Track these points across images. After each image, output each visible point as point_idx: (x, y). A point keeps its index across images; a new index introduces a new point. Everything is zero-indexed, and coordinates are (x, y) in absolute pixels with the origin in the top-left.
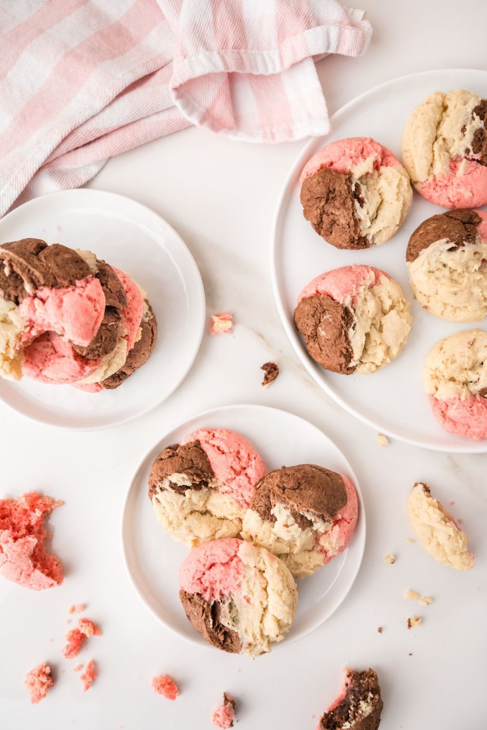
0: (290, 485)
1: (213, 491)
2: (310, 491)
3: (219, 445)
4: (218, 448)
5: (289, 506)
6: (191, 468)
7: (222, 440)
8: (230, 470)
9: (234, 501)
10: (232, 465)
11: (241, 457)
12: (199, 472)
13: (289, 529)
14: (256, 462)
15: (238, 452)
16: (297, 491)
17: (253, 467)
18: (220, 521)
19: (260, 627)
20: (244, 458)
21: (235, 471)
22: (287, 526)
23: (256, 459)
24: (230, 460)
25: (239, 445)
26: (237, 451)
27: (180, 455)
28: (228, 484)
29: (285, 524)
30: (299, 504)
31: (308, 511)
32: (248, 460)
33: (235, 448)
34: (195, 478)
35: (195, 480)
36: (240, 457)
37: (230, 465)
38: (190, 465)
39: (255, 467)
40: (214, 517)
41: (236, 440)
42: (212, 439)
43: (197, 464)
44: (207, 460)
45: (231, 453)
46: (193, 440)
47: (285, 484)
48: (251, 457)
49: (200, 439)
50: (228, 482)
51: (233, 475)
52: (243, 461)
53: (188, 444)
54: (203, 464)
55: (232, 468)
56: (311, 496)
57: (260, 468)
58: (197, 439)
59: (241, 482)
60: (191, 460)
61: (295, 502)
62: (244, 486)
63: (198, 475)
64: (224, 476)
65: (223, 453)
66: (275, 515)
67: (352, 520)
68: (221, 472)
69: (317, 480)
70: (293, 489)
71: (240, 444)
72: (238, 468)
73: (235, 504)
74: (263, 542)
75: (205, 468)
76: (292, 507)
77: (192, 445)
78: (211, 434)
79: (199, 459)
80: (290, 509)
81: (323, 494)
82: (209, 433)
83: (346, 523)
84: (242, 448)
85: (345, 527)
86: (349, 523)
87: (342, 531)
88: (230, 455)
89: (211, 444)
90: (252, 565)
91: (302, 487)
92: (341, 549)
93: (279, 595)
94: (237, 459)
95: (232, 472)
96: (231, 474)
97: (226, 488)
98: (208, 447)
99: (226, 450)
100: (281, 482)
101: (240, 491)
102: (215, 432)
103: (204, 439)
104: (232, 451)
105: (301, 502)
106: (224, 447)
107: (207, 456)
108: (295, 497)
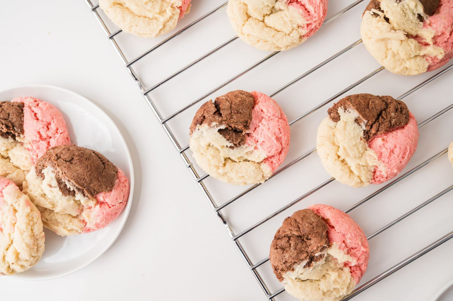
0: (64, 157)
1: (18, 145)
2: (79, 167)
3: (36, 113)
4: (35, 114)
5: (56, 171)
6: (5, 119)
7: (41, 109)
8: (36, 133)
9: (29, 157)
10: (40, 131)
11: (51, 128)
12: (10, 125)
13: (52, 189)
14: (60, 136)
15: (49, 124)
16: (68, 163)
17: (56, 139)
18: (14, 168)
19: (4, 253)
20: (52, 129)
21: (41, 136)
22: (51, 186)
23: (62, 135)
24: (39, 126)
25: (53, 119)
26: (49, 122)
27: (2, 107)
28: (32, 144)
29: (49, 184)
30: (64, 173)
31: (69, 181)
32: (55, 132)
33: (48, 119)
34: (3, 127)
35: (3, 129)
36: (49, 127)
37: (38, 130)
38: (5, 117)
39: (58, 139)
40: (11, 163)
41: (52, 114)
42: (35, 107)
43: (12, 119)
44: (22, 119)
45: (43, 121)
46: (19, 101)
47: (62, 155)
48: (58, 131)
49: (25, 103)
50: (33, 142)
51: (38, 139)
52: (50, 131)
53: (14, 103)
54: (17, 120)
55: (39, 133)
56: (77, 171)
57: (61, 142)
58: (23, 102)
59: (41, 145)
60: (9, 114)
61: (62, 170)
62: (41, 149)
63: (7, 127)
64: (31, 136)
65: (38, 119)
66: (44, 175)
67: (114, 207)
68: (29, 132)
69: (89, 162)
70: (66, 161)
71: (54, 117)
72: (44, 136)
73: (29, 159)
74: (31, 192)
75: (17, 124)
76: (58, 173)
77: (16, 104)
78: (36, 103)
79: (15, 116)
80: (55, 174)
81: (88, 174)
82: (35, 101)
83: (107, 207)
84: (54, 122)
85: (105, 209)
86: (110, 207)
87: (101, 211)
88: (41, 122)
89: (32, 110)
90: (10, 203)
91: (73, 162)
92: (98, 226)
93: (21, 232)
94: (46, 127)
95: (38, 136)
96: (36, 137)
97: (29, 146)
98: (28, 111)
99: (40, 118)
100: (61, 153)
101: (37, 151)
102: (40, 102)
103: (28, 104)
104: (44, 120)
105: (66, 172)
106: (39, 115)
107: (23, 116)
108: (63, 167)
